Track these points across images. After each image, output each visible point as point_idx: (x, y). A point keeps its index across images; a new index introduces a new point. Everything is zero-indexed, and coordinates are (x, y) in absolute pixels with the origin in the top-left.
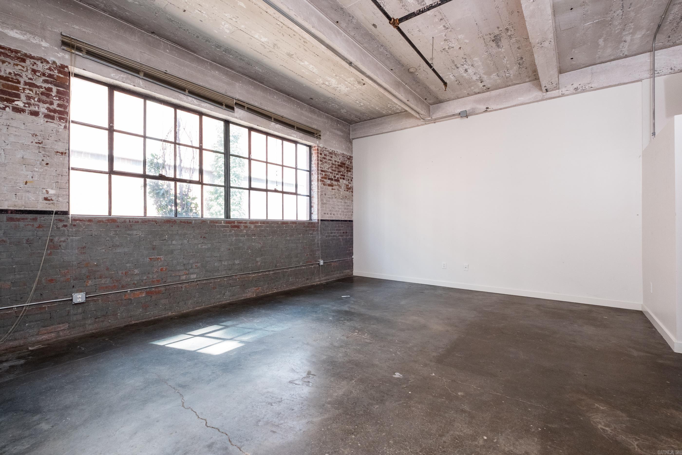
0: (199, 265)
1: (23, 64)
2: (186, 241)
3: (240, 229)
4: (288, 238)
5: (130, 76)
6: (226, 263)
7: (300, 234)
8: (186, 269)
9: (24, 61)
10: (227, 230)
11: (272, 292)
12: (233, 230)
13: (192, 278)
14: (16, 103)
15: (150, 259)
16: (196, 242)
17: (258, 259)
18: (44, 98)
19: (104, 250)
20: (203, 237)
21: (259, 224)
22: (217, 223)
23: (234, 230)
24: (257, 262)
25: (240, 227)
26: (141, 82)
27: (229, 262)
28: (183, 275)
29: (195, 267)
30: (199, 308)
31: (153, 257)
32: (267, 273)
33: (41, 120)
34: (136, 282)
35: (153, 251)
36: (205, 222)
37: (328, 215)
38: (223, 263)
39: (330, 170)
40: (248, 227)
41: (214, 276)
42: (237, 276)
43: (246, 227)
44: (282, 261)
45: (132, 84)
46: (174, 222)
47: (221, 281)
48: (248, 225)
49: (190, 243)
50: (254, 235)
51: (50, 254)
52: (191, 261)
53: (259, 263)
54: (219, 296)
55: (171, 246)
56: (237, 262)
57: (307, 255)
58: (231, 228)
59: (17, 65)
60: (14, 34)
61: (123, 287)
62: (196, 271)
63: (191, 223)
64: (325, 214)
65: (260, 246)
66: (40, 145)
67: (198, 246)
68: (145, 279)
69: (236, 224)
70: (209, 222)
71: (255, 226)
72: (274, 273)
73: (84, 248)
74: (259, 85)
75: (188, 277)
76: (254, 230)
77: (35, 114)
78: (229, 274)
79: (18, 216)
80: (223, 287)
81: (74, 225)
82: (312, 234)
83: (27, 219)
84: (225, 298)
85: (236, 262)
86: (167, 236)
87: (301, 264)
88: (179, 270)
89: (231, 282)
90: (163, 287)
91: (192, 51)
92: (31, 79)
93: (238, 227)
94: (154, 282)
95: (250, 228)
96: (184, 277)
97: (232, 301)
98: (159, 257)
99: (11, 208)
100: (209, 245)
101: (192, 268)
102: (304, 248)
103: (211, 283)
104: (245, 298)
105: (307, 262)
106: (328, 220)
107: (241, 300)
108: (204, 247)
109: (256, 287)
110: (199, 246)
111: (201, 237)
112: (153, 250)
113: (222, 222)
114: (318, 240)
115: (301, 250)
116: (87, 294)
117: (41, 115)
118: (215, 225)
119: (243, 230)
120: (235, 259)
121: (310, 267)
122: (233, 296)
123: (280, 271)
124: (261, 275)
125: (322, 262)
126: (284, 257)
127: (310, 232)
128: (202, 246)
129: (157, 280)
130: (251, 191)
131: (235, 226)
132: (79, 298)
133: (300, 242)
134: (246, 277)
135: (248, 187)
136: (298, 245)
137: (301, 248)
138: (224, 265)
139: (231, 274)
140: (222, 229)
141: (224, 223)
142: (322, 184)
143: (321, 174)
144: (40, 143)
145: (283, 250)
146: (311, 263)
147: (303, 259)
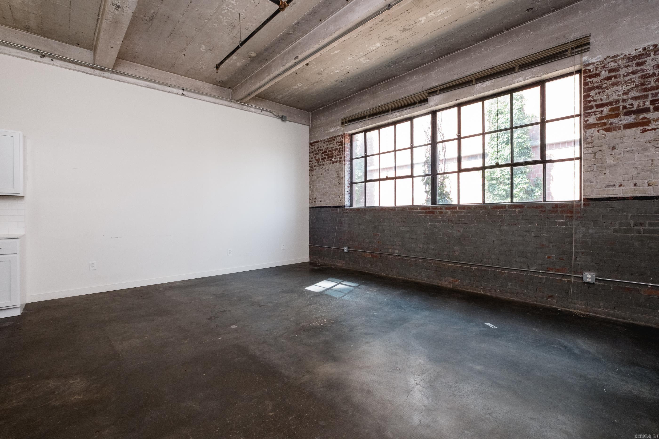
0: (400, 243)
1: (334, 142)
2: (392, 224)
3: (435, 215)
4: (505, 228)
5: (364, 122)
6: (421, 246)
7: (533, 223)
8: (392, 245)
9: (334, 140)
10: (422, 216)
11: (475, 292)
12: (428, 216)
13: (396, 252)
14: (333, 160)
15: (373, 234)
16: (398, 225)
17: (456, 248)
18: (339, 153)
19: (355, 226)
20: (403, 221)
21: (458, 210)
22: (414, 210)
23: (429, 216)
24: (455, 251)
25: (435, 213)
26: (369, 122)
27: (424, 245)
28: (390, 249)
29: (398, 244)
30: (400, 278)
31: (375, 233)
33: (338, 163)
34: (367, 247)
37: (622, 188)
38: (419, 245)
39: (634, 94)
40: (444, 213)
41: (411, 255)
42: (432, 260)
43: (441, 213)
44: (493, 257)
47: (416, 261)
48: (444, 210)
49: (394, 225)
50: (451, 221)
51: (341, 226)
52: (395, 240)
53: (457, 253)
54: (415, 274)
55: (384, 227)
56: (432, 247)
57: (549, 257)
58: (426, 214)
59: (333, 143)
60: (332, 130)
61: (362, 249)
62: (398, 247)
63: (395, 210)
64: (609, 186)
65: (459, 234)
66: (338, 176)
68: (371, 247)
69: (431, 210)
70: (407, 209)
71: (452, 212)
72: (478, 269)
73: (349, 224)
74: (458, 53)
75: (393, 251)
76: (450, 216)
77: (336, 162)
78: (423, 257)
79: (333, 209)
80: (419, 267)
81: (346, 213)
82: (565, 224)
83: (335, 210)
84: (420, 278)
85: (431, 247)
87: (533, 269)
88: (388, 245)
89: (425, 265)
90: (379, 254)
91: (395, 76)
92: (336, 147)
93: (433, 213)
94: (375, 249)
95: (445, 214)
97: (426, 282)
98: (378, 233)
99: (332, 205)
100: (408, 229)
102: (543, 245)
103: (409, 260)
104: (440, 285)
105: (548, 269)
106: (624, 199)
107: (436, 285)
108: (404, 229)
109: (454, 278)
110: (401, 228)
111: (402, 221)
112: (375, 228)
113: (419, 208)
114: (584, 236)
115: (534, 247)
116: (348, 248)
117: (338, 162)
118: (412, 212)
119: (438, 216)
120: (429, 244)
121: (558, 278)
122: (427, 278)
123: (489, 269)
124: (459, 267)
125: (589, 277)
126: (497, 252)
127: (559, 221)
128: (402, 228)
129: (377, 249)
130: (461, 174)
131: (430, 212)
132: (346, 249)
133: (533, 235)
134: (441, 264)
135: (456, 170)
136: (526, 239)
137: (535, 245)
138: (419, 247)
139: (426, 257)
140: (418, 215)
141: (420, 210)
142: (598, 131)
143: (596, 113)
144: (338, 175)
145: (495, 242)
146: (561, 273)
147: (539, 262)
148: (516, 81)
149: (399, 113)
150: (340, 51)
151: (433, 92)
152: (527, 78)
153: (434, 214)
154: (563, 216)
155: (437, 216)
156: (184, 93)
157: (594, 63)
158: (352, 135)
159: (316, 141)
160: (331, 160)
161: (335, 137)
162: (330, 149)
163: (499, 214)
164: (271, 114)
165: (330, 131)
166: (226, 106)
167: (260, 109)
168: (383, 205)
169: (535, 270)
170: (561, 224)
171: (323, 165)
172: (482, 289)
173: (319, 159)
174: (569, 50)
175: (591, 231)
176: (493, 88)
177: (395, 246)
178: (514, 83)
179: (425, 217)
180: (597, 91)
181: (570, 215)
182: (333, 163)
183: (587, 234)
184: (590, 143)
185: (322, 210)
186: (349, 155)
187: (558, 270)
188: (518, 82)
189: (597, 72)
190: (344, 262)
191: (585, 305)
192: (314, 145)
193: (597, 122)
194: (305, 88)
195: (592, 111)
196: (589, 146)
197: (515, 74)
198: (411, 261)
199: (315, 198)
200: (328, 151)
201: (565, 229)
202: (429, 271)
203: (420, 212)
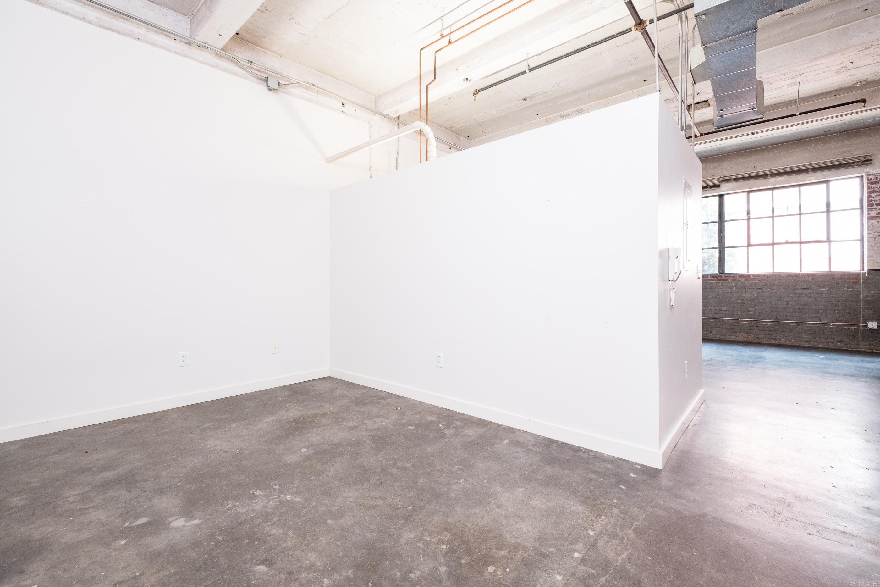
3: (727, 282)
4: (799, 291)
6: (712, 308)
7: (824, 287)
17: (750, 309)
21: (752, 277)
23: (721, 283)
24: (749, 311)
25: (728, 280)
27: (716, 308)
32: (763, 323)
38: (709, 308)
42: (725, 320)
43: (734, 280)
44: (787, 314)
48: (737, 278)
50: (745, 287)
53: (752, 313)
56: (724, 308)
57: (838, 312)
58: (718, 281)
65: (753, 297)
69: (723, 278)
71: (747, 279)
72: (773, 325)
76: (744, 283)
80: (709, 326)
82: (852, 287)
87: (824, 322)
93: (725, 280)
95: (739, 281)
102: (833, 304)
104: (733, 340)
105: (837, 321)
109: (748, 333)
113: (709, 276)
114: (867, 296)
115: (825, 305)
119: (731, 282)
120: (722, 306)
121: (846, 327)
122: (720, 335)
123: (784, 324)
124: (754, 324)
125: (872, 325)
126: (792, 310)
127: (846, 285)
130: (750, 248)
131: (723, 280)
133: (824, 296)
134: (735, 323)
135: (746, 244)
136: (818, 299)
137: (826, 304)
139: (717, 318)
140: (709, 282)
141: (711, 277)
142: (878, 222)
143: (876, 209)
145: (790, 303)
146: (848, 323)
147: (829, 316)
148: (808, 179)
151: (726, 180)
152: (818, 178)
154: (850, 282)
157: (874, 174)
163: (793, 280)
169: (826, 322)
170: (849, 288)
172: (776, 340)
174: (856, 163)
175: (872, 292)
176: (787, 181)
178: (806, 181)
179: (717, 283)
180: (877, 194)
181: (856, 281)
183: (870, 294)
184: (872, 230)
187: (846, 322)
188: (809, 180)
189: (877, 180)
191: (868, 345)
193: (877, 215)
195: (873, 207)
196: (871, 232)
197: (807, 175)
201: (851, 291)
202: (721, 329)
203: (711, 279)
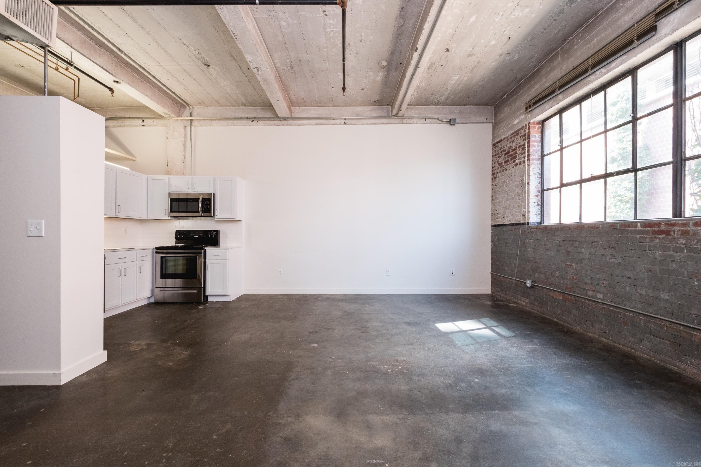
0: (606, 283)
1: (518, 136)
2: (593, 250)
3: (670, 237)
5: (554, 99)
6: (643, 292)
8: (593, 284)
9: (518, 134)
10: (645, 238)
12: (656, 238)
13: (598, 297)
14: (516, 161)
15: (566, 264)
16: (603, 252)
18: (523, 151)
19: (542, 252)
20: (611, 246)
22: (630, 227)
23: (659, 238)
25: (672, 233)
26: (560, 96)
27: (650, 291)
28: (590, 290)
29: (602, 285)
31: (567, 263)
33: (522, 165)
34: (557, 284)
35: (568, 257)
36: (614, 226)
38: (639, 290)
40: (691, 233)
41: (624, 306)
42: (664, 322)
43: (685, 233)
45: (556, 104)
46: (582, 227)
47: (634, 316)
48: (690, 228)
49: (597, 253)
51: (524, 251)
52: (598, 276)
54: (632, 339)
55: (581, 254)
56: (664, 296)
58: (653, 234)
59: (516, 139)
60: (516, 122)
61: (550, 285)
62: (603, 290)
63: (598, 228)
67: (605, 258)
68: (562, 284)
69: (663, 227)
70: (619, 225)
73: (535, 248)
75: (594, 294)
77: (519, 164)
78: (647, 312)
79: (515, 227)
81: (532, 232)
83: (518, 228)
85: (662, 296)
86: (577, 243)
88: (586, 283)
89: (652, 327)
90: (573, 296)
93: (667, 233)
94: (567, 288)
95: (694, 234)
96: (590, 293)
98: (572, 264)
99: (515, 223)
100: (620, 260)
101: (598, 285)
103: (620, 313)
104: (681, 371)
107: (670, 370)
108: (612, 260)
110: (608, 258)
111: (609, 247)
113: (639, 225)
116: (532, 282)
117: (522, 163)
118: (627, 231)
119: (678, 238)
120: (660, 290)
122: (655, 352)
128: (610, 259)
129: (570, 288)
131: (662, 232)
132: (529, 283)
134: (684, 331)
138: (640, 294)
139: (652, 313)
140: (638, 236)
141: (641, 227)
144: (521, 181)
149: (606, 69)
150: (476, 16)
151: (666, 9)
153: (670, 235)
155: (675, 238)
156: (345, 122)
158: (543, 122)
159: (499, 141)
160: (514, 162)
161: (519, 130)
162: (513, 148)
164: (436, 121)
165: (513, 124)
166: (386, 124)
167: (423, 118)
168: (585, 220)
171: (506, 170)
173: (502, 163)
177: (598, 287)
179: (652, 240)
182: (517, 165)
185: (504, 228)
186: (538, 150)
190: (528, 301)
192: (496, 146)
194: (466, 78)
198: (625, 315)
199: (498, 214)
200: (511, 151)
202: (658, 339)
203: (642, 231)
